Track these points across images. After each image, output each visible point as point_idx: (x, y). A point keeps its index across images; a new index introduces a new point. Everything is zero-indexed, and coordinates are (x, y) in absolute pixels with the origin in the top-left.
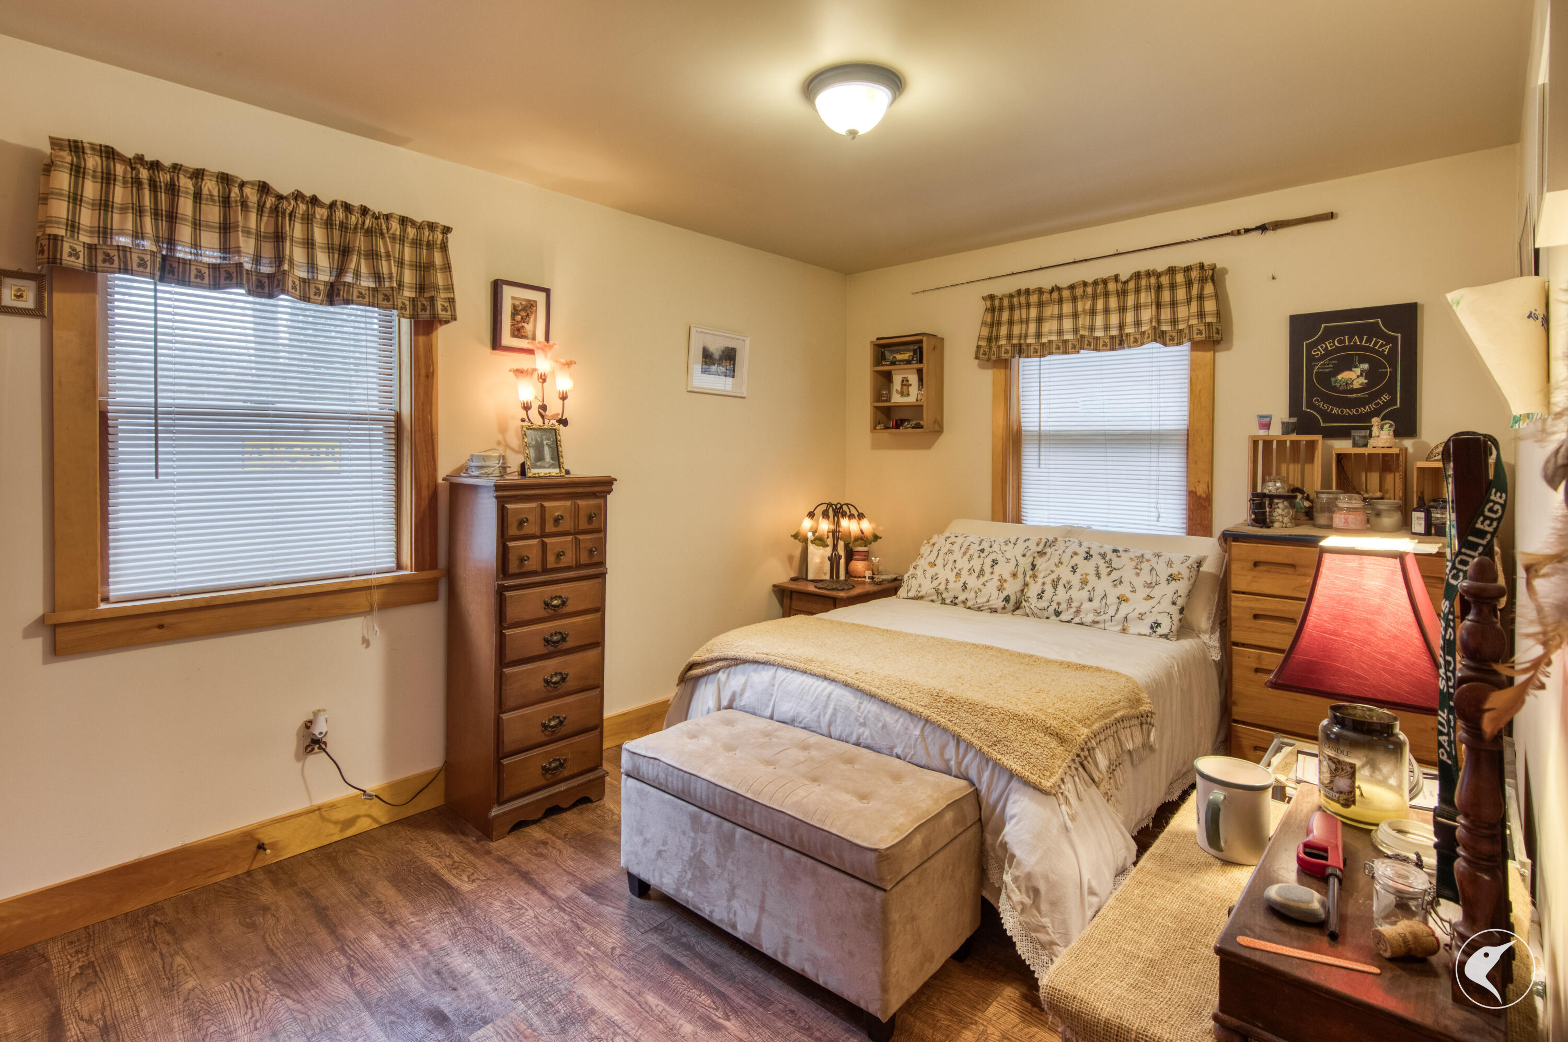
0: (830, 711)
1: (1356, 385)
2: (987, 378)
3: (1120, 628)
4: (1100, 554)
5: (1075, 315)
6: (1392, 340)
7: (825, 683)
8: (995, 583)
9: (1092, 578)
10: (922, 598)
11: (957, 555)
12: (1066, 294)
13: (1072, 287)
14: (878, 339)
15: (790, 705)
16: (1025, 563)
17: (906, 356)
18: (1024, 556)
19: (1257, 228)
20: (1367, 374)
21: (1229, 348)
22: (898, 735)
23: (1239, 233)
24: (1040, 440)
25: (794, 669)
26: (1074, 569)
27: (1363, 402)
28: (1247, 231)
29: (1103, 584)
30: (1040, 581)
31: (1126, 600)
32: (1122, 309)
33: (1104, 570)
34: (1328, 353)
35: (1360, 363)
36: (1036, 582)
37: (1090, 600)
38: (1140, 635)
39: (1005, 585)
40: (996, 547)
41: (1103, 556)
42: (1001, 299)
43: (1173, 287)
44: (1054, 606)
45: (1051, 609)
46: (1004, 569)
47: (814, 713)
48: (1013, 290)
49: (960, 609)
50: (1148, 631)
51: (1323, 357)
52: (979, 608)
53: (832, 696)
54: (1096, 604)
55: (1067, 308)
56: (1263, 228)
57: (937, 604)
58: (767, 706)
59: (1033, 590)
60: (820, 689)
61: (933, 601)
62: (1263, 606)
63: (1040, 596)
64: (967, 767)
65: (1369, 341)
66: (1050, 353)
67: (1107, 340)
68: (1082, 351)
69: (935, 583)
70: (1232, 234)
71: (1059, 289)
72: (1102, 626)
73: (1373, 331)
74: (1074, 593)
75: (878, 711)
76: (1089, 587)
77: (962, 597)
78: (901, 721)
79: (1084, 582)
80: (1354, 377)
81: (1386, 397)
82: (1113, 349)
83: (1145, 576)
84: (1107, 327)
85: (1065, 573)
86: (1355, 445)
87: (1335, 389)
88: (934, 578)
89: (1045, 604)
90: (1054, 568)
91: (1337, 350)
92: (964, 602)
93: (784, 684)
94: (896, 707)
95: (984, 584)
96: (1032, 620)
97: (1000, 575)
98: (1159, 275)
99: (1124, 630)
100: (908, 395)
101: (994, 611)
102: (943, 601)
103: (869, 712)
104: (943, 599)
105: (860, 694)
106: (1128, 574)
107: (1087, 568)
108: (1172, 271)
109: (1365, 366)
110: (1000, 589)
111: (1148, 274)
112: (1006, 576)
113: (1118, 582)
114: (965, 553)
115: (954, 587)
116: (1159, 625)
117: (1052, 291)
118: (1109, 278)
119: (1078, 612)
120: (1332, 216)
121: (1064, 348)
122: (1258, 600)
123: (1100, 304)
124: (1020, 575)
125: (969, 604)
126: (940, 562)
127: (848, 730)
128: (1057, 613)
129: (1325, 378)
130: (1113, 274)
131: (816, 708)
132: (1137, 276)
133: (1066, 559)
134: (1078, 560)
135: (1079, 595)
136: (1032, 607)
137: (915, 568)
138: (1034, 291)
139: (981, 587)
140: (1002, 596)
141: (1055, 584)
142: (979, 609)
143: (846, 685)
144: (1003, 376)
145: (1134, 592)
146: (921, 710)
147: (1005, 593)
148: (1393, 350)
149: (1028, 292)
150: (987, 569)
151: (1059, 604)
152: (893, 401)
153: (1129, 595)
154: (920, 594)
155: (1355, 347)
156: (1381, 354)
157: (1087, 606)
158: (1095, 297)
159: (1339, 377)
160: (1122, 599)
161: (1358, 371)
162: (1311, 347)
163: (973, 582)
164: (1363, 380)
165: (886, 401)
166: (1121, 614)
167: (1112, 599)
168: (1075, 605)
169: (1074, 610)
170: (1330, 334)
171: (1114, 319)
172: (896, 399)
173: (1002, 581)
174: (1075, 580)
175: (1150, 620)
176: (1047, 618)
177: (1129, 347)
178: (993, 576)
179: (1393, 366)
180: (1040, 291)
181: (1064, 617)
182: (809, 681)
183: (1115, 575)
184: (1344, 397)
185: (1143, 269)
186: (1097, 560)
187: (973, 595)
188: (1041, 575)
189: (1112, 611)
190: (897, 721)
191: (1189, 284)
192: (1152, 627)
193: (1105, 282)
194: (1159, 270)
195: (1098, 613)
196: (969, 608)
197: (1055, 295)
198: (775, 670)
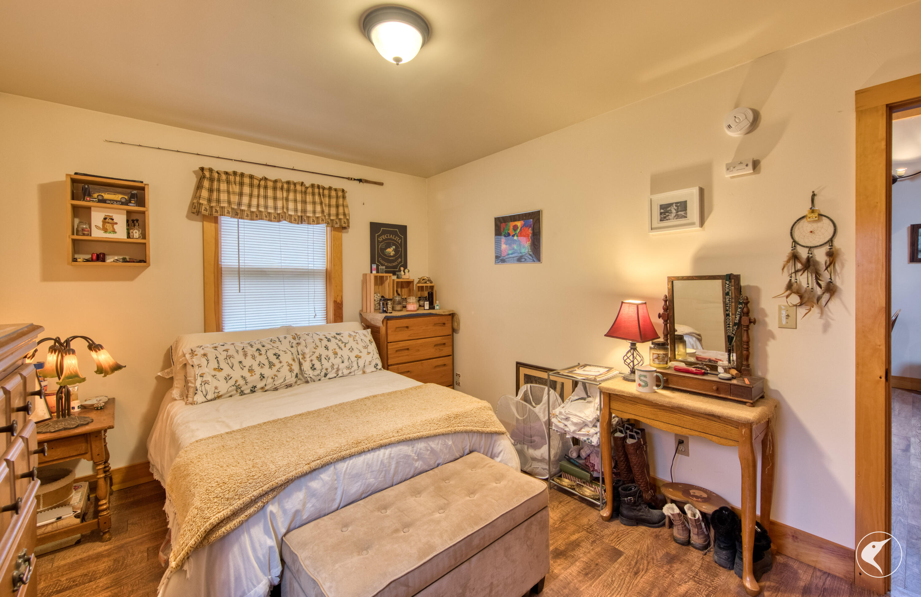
0: (393, 466)
1: (392, 254)
2: (196, 226)
3: (361, 372)
4: (332, 337)
5: (275, 198)
6: (401, 238)
7: (382, 451)
8: (286, 369)
9: (338, 350)
10: (219, 397)
11: (240, 357)
12: (270, 184)
13: (275, 181)
14: (76, 174)
15: (359, 483)
16: (294, 350)
17: (118, 197)
18: (292, 347)
19: (358, 180)
20: (395, 250)
21: (347, 232)
22: (441, 450)
23: (351, 179)
24: (239, 274)
25: (351, 456)
26: (327, 348)
27: (393, 261)
28: (355, 179)
29: (345, 353)
30: (308, 359)
31: (360, 357)
32: (304, 202)
33: (342, 346)
34: (384, 240)
35: (393, 245)
36: (306, 361)
37: (343, 362)
38: (372, 372)
39: (293, 367)
40: (268, 346)
41: (335, 337)
42: (218, 173)
43: (330, 197)
44: (324, 371)
45: (323, 374)
46: (286, 358)
47: (381, 476)
48: (230, 170)
49: (259, 394)
50: (375, 369)
51: (382, 242)
52: (275, 388)
53: (392, 455)
54: (346, 363)
55: (270, 193)
56: (360, 180)
57: (237, 397)
58: (334, 500)
59: (306, 366)
60: (381, 456)
61: (231, 396)
62: (399, 346)
63: (313, 368)
65: (395, 237)
66: (262, 219)
67: (297, 218)
68: (285, 222)
69: (232, 382)
70: (348, 179)
71: (266, 179)
72: (353, 374)
73: (395, 233)
74: (332, 360)
75: (426, 445)
76: (339, 356)
77: (260, 385)
78: (440, 442)
79: (336, 354)
80: (391, 251)
81: (400, 260)
82: (298, 223)
83: (361, 345)
84: (296, 210)
85: (321, 351)
86: (398, 278)
87: (385, 255)
88: (227, 378)
89: (319, 372)
90: (314, 350)
91: (386, 239)
92: (262, 388)
93: (348, 471)
94: (435, 436)
95: (278, 371)
96: (311, 385)
97: (287, 362)
98: (324, 188)
99: (364, 372)
100: (114, 232)
101: (289, 386)
102: (242, 393)
103: (420, 449)
104: (242, 391)
105: (410, 442)
106: (352, 343)
107: (332, 345)
108: (330, 189)
109: (394, 247)
110: (291, 371)
111: (319, 187)
112: (291, 362)
113: (351, 350)
114: (245, 355)
115: (254, 379)
116: (377, 365)
117: (260, 180)
118: (298, 183)
119: (338, 370)
120: (381, 184)
121: (269, 217)
122: (397, 344)
123: (291, 196)
124: (296, 360)
125: (266, 388)
126: (223, 365)
127: (407, 470)
128: (326, 375)
129: (383, 250)
130: (301, 181)
131: (382, 471)
132: (313, 186)
133: (318, 343)
134: (325, 342)
135: (337, 361)
136: (311, 376)
137: (201, 376)
138: (247, 175)
139: (277, 373)
140: (294, 375)
141: (319, 358)
142: (276, 389)
143: (399, 442)
144: (213, 229)
145: (361, 352)
146: (450, 429)
147: (295, 372)
148: (401, 241)
149: (242, 175)
150: (276, 361)
151: (327, 369)
152: (92, 236)
153: (360, 354)
154: (220, 394)
155: (391, 239)
156: (398, 243)
157: (342, 366)
158: (288, 191)
159: (387, 250)
160: (358, 357)
161: (392, 248)
162: (379, 236)
163: (267, 371)
164: (393, 253)
165: (88, 235)
166: (361, 364)
167: (353, 359)
168: (335, 367)
169: (335, 370)
170: (384, 232)
171: (299, 206)
172: (97, 234)
173: (290, 365)
174: (330, 353)
175: (373, 364)
176: (320, 380)
177: (309, 223)
178: (282, 364)
179: (402, 248)
180: (251, 177)
181: (328, 376)
182: (369, 457)
183: (348, 346)
184: (387, 259)
185: (316, 183)
186: (333, 340)
187: (270, 380)
188: (307, 356)
189: (355, 364)
190: (438, 444)
191: (337, 197)
192: (375, 367)
193: (295, 184)
194: (326, 187)
195: (348, 368)
196: (266, 391)
197: (262, 183)
198: (333, 467)
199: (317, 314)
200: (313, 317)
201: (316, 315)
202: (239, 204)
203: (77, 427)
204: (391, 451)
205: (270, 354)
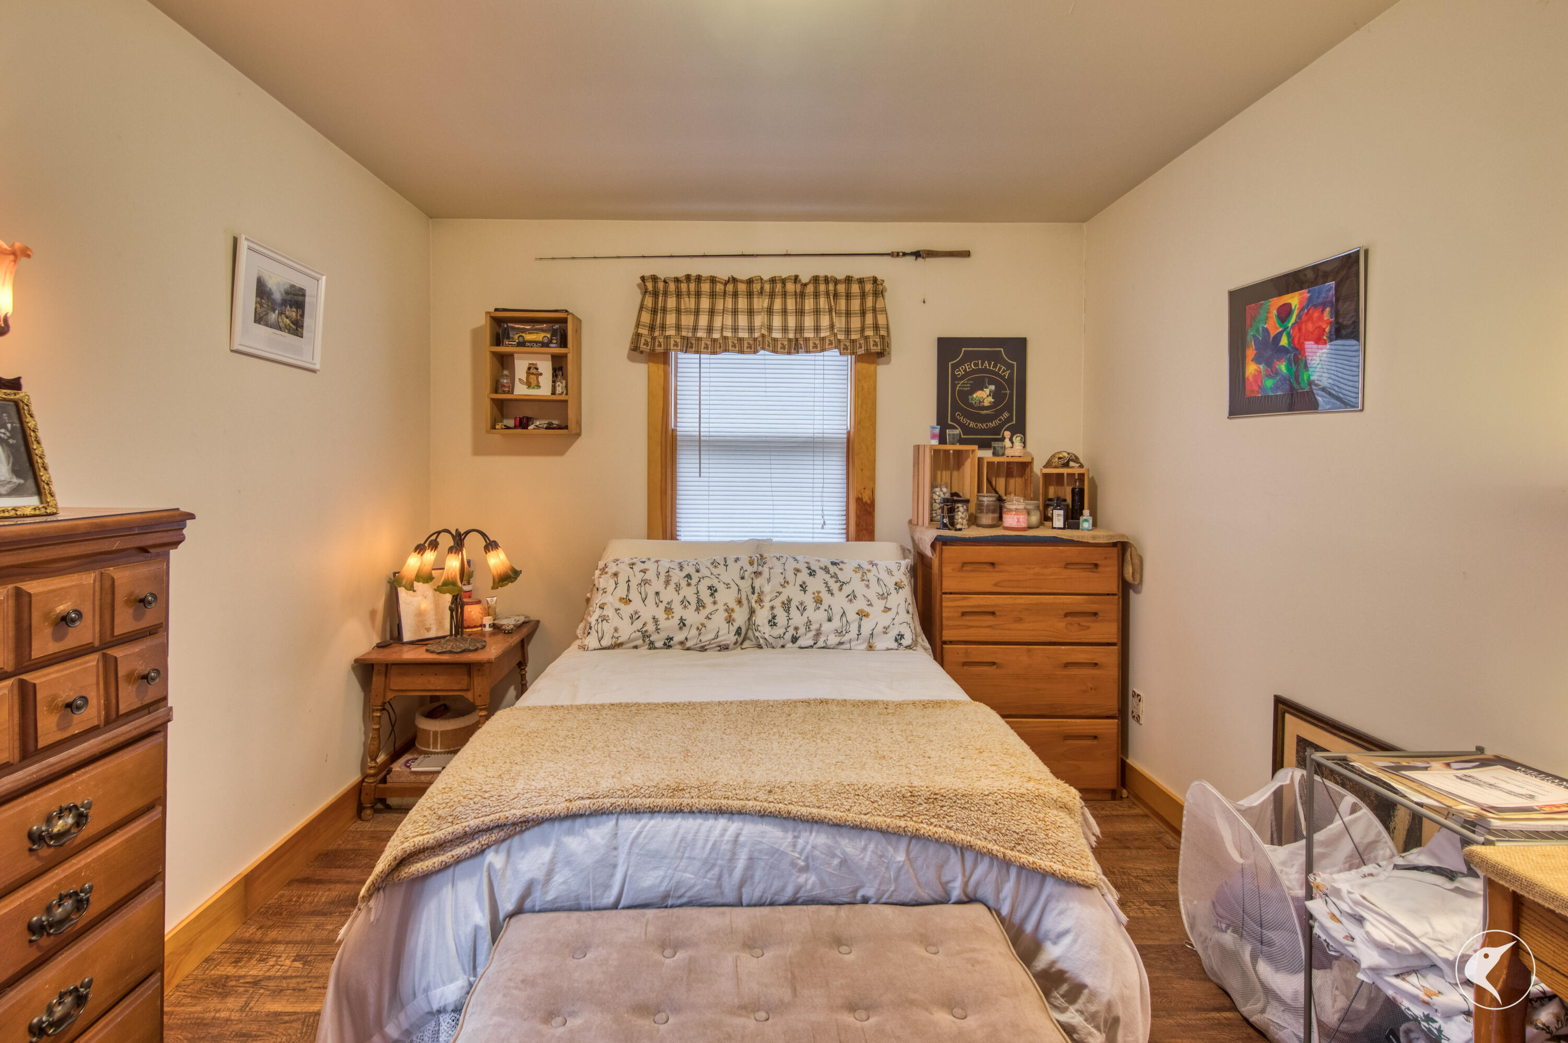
0: (741, 864)
1: (986, 404)
2: (640, 372)
3: (865, 646)
4: (821, 568)
5: (751, 312)
6: (1009, 367)
7: (722, 822)
8: (721, 615)
9: (825, 596)
10: (619, 645)
11: (658, 585)
12: (742, 287)
13: (750, 282)
14: (496, 310)
15: (661, 873)
16: (745, 585)
17: (539, 337)
18: (743, 578)
19: (912, 254)
20: (994, 394)
21: (888, 362)
22: (870, 868)
23: (898, 254)
24: (700, 446)
25: (653, 811)
26: (803, 587)
27: (990, 418)
28: (905, 254)
29: (838, 602)
30: (767, 605)
31: (867, 615)
32: (800, 312)
33: (835, 587)
34: (967, 374)
35: (990, 384)
36: (762, 607)
37: (830, 620)
38: (888, 649)
39: (734, 615)
40: (704, 572)
41: (826, 570)
42: (665, 282)
43: (848, 296)
44: (791, 631)
45: (788, 636)
46: (726, 597)
47: (710, 875)
48: (681, 274)
49: (676, 651)
50: (895, 645)
51: (963, 377)
52: (703, 647)
53: (742, 839)
54: (836, 623)
55: (742, 303)
56: (917, 254)
57: (644, 650)
58: (607, 887)
59: (762, 616)
60: (716, 833)
61: (636, 647)
62: (970, 604)
63: (772, 622)
64: (978, 884)
65: (995, 366)
66: (726, 350)
67: (786, 343)
68: (762, 352)
69: (638, 624)
70: (892, 255)
71: (734, 280)
72: (847, 646)
73: (995, 358)
74: (810, 613)
75: (830, 842)
76: (825, 606)
77: (679, 637)
78: (871, 847)
79: (818, 601)
80: (984, 396)
81: (1006, 415)
82: (789, 353)
83: (875, 588)
84: (785, 329)
85: (793, 592)
86: (995, 454)
87: (971, 406)
88: (634, 617)
89: (781, 631)
90: (781, 589)
91: (973, 372)
92: (682, 643)
93: (640, 840)
94: (859, 828)
95: (708, 618)
96: (766, 653)
97: (725, 604)
98: (836, 282)
99: (870, 647)
100: (538, 386)
101: (724, 648)
102: (652, 646)
103: (814, 847)
104: (652, 643)
105: (790, 824)
106: (856, 585)
107: (815, 585)
108: (849, 280)
109: (992, 387)
110: (730, 620)
111: (827, 280)
112: (733, 604)
113: (852, 597)
114: (667, 583)
115: (669, 626)
116: (902, 636)
117: (726, 283)
118: (789, 278)
119: (818, 634)
120: (966, 254)
121: (740, 347)
122: (964, 599)
123: (778, 304)
124: (745, 602)
125: (689, 644)
126: (634, 596)
127: (777, 884)
128: (794, 639)
129: (965, 395)
130: (793, 274)
131: (714, 865)
132: (816, 280)
133: (790, 575)
134: (804, 576)
135: (818, 616)
136: (766, 636)
137: (601, 608)
138: (706, 279)
139: (705, 621)
140: (733, 629)
141: (786, 606)
142: (703, 649)
143: (763, 815)
144: (661, 373)
145: (870, 605)
146: (902, 823)
147: (736, 625)
148: (1011, 375)
149: (699, 279)
150: (708, 600)
151: (796, 629)
152: (515, 393)
153: (868, 609)
154: (620, 640)
155: (985, 371)
156: (1003, 377)
157: (827, 627)
158: (772, 295)
159: (975, 396)
160: (862, 614)
161: (987, 391)
162: (955, 367)
163: (691, 616)
164: (991, 399)
165: (508, 392)
166: (866, 631)
167: (852, 616)
168: (814, 627)
169: (814, 633)
170: (968, 357)
171: (792, 321)
172: (521, 390)
173: (729, 611)
174: (808, 599)
175: (893, 633)
176: (783, 646)
177: (807, 351)
178: (716, 607)
179: (1011, 389)
180: (713, 280)
181: (801, 642)
182: (689, 824)
183: (847, 589)
184: (976, 412)
185: (821, 274)
186: (821, 574)
187: (694, 632)
188: (767, 599)
189: (854, 628)
190: (864, 849)
191: (863, 295)
192: (896, 640)
193: (784, 282)
194: (838, 278)
195: (839, 633)
196: (688, 649)
197: (730, 287)
198: (614, 821)
199: (826, 522)
200: (821, 526)
201: (824, 523)
202: (695, 329)
203: (464, 651)
204: (741, 829)
205: (703, 587)
